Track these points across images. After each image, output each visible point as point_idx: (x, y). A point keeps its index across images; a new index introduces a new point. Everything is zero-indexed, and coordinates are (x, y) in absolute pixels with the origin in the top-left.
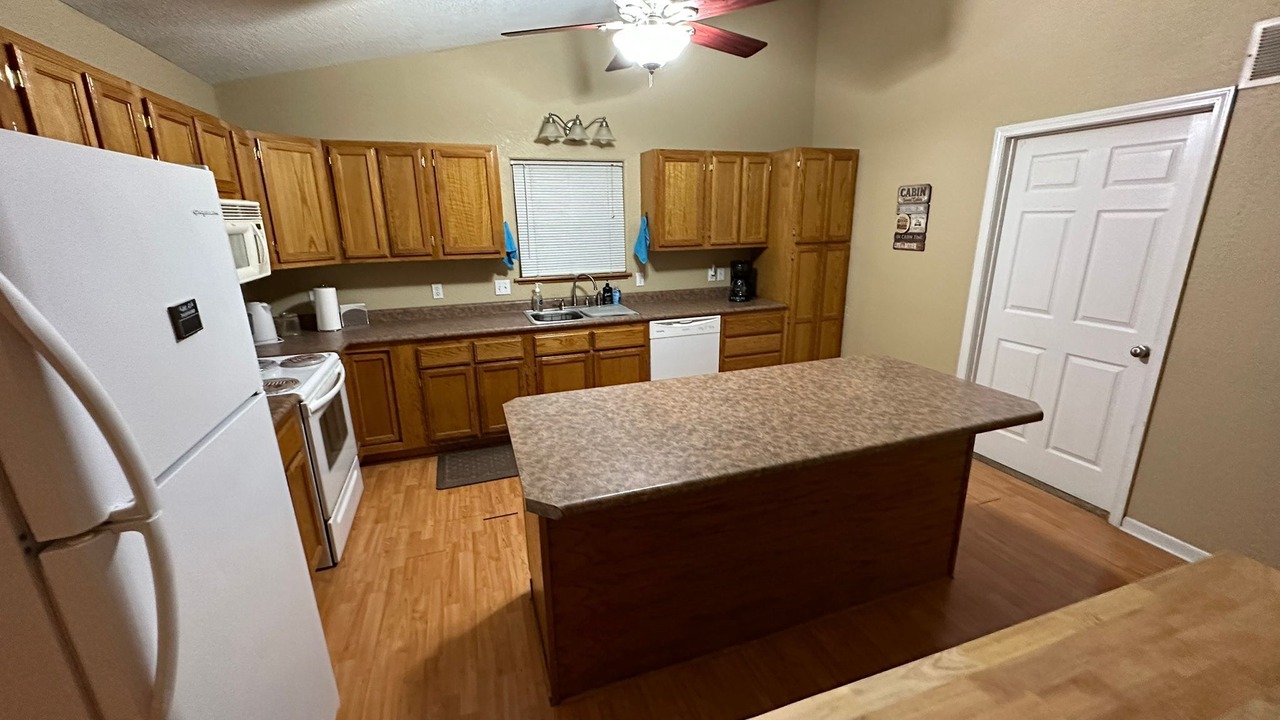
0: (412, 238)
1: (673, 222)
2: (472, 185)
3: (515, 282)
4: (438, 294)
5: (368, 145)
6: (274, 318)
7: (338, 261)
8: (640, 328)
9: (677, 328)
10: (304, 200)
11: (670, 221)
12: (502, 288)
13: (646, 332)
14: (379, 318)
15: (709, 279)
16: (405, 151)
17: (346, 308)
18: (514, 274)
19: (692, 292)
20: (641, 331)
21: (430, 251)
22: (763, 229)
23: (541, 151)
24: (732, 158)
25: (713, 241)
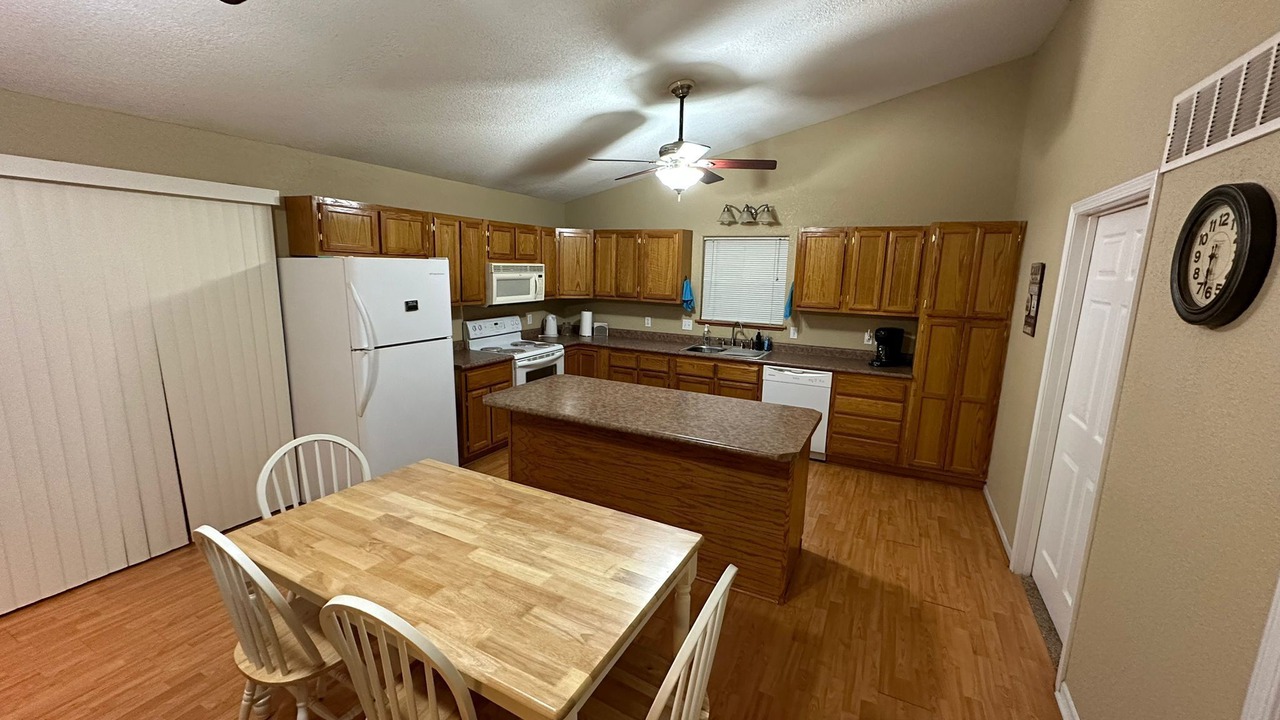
0: (628, 287)
1: (811, 286)
2: (664, 256)
3: (696, 322)
4: (648, 324)
5: (613, 232)
6: (558, 326)
7: (591, 297)
8: (755, 368)
9: (789, 374)
10: (578, 262)
11: (808, 286)
12: (687, 325)
13: (760, 374)
14: (615, 334)
15: (866, 342)
16: (630, 234)
17: (596, 325)
18: (696, 316)
19: (843, 351)
20: (754, 371)
21: (636, 295)
22: (911, 300)
23: (726, 230)
24: (878, 233)
25: (851, 306)
